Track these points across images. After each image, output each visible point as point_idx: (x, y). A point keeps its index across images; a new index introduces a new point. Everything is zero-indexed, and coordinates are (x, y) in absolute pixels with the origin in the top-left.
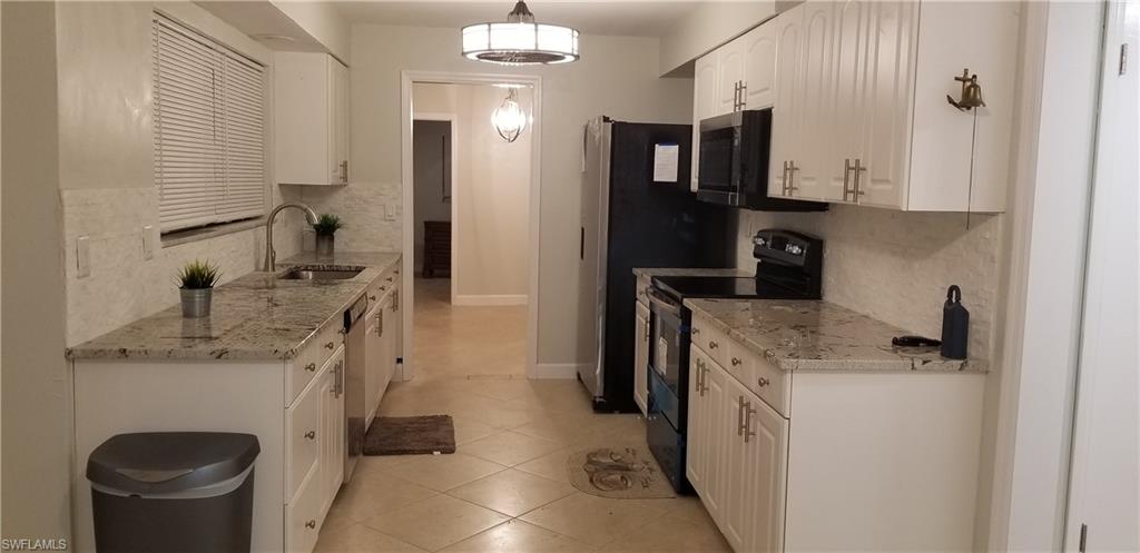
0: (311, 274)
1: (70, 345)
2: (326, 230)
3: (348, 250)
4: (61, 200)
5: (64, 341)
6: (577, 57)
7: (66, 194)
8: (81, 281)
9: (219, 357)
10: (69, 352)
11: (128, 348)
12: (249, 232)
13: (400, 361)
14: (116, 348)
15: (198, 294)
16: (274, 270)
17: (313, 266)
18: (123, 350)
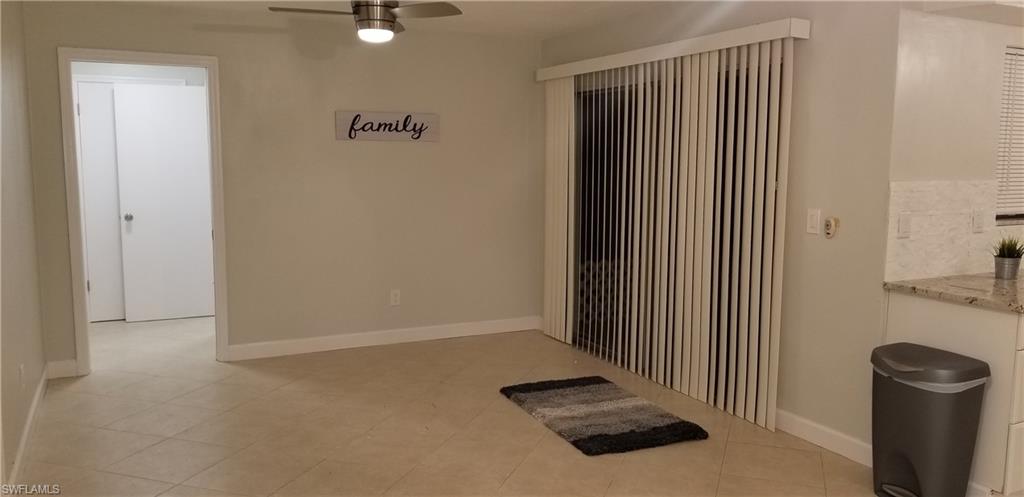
1: (886, 280)
4: (889, 188)
5: (883, 278)
7: (893, 185)
8: (901, 241)
9: (971, 302)
10: (885, 284)
11: (918, 287)
14: (911, 286)
15: (1008, 262)
18: (914, 288)
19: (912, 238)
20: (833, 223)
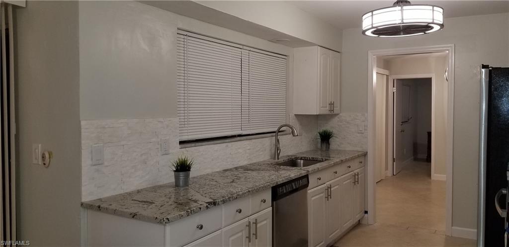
0: (302, 161)
1: (83, 201)
2: (326, 137)
3: (339, 149)
5: (81, 198)
6: (442, 26)
7: (83, 123)
8: (96, 167)
9: (133, 216)
10: (82, 204)
11: (102, 205)
12: (267, 139)
13: (366, 212)
14: (97, 205)
15: (182, 174)
16: (278, 159)
17: (305, 157)
18: (99, 207)
19: (106, 164)
20: (47, 156)
